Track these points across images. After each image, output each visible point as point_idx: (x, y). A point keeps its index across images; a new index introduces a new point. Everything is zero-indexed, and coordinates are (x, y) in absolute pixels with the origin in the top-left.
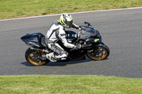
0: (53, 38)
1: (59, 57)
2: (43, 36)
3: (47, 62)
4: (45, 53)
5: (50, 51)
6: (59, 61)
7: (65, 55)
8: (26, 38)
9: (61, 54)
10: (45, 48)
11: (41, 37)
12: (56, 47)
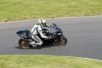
0: (35, 33)
1: (38, 44)
2: (29, 32)
3: (31, 47)
4: (30, 41)
5: (33, 40)
6: (38, 46)
7: (41, 43)
8: (19, 33)
9: (39, 42)
10: (30, 38)
11: (28, 32)
12: (36, 38)
